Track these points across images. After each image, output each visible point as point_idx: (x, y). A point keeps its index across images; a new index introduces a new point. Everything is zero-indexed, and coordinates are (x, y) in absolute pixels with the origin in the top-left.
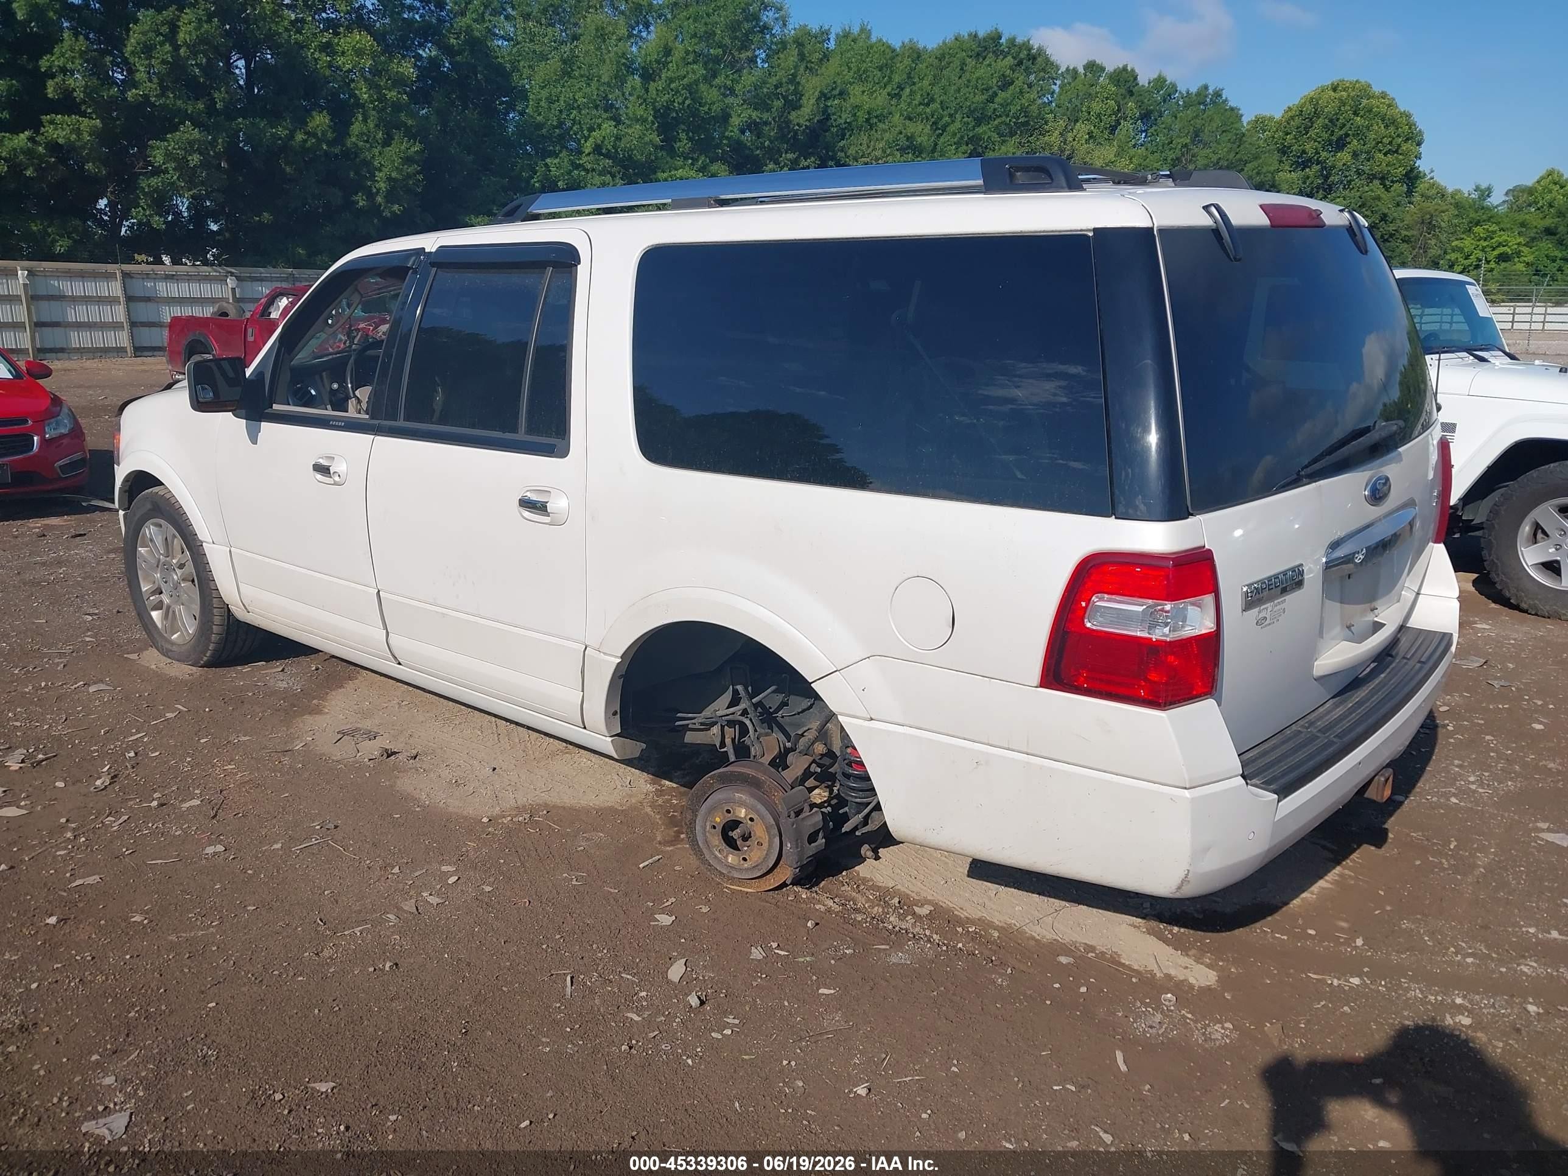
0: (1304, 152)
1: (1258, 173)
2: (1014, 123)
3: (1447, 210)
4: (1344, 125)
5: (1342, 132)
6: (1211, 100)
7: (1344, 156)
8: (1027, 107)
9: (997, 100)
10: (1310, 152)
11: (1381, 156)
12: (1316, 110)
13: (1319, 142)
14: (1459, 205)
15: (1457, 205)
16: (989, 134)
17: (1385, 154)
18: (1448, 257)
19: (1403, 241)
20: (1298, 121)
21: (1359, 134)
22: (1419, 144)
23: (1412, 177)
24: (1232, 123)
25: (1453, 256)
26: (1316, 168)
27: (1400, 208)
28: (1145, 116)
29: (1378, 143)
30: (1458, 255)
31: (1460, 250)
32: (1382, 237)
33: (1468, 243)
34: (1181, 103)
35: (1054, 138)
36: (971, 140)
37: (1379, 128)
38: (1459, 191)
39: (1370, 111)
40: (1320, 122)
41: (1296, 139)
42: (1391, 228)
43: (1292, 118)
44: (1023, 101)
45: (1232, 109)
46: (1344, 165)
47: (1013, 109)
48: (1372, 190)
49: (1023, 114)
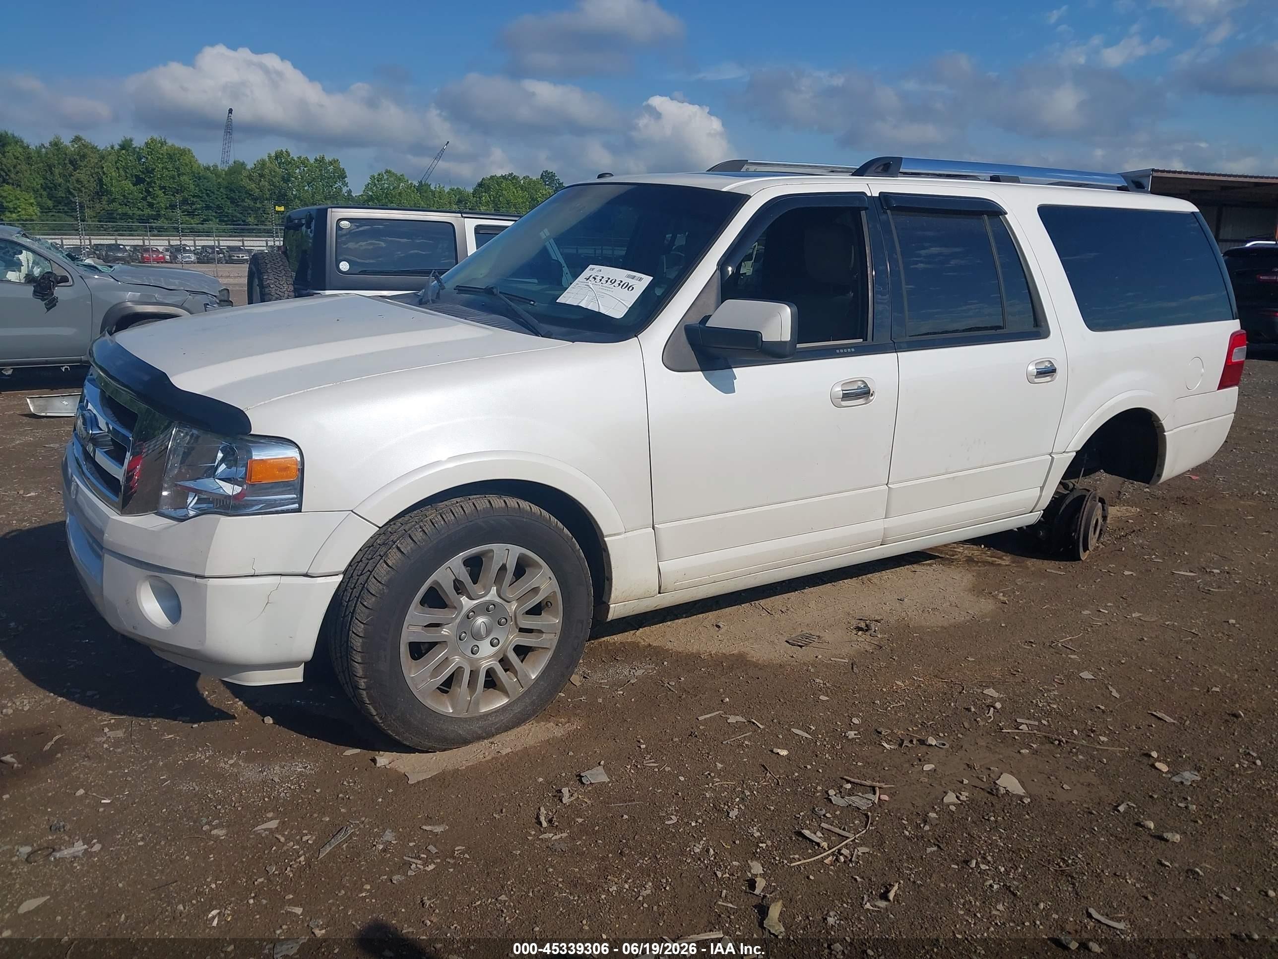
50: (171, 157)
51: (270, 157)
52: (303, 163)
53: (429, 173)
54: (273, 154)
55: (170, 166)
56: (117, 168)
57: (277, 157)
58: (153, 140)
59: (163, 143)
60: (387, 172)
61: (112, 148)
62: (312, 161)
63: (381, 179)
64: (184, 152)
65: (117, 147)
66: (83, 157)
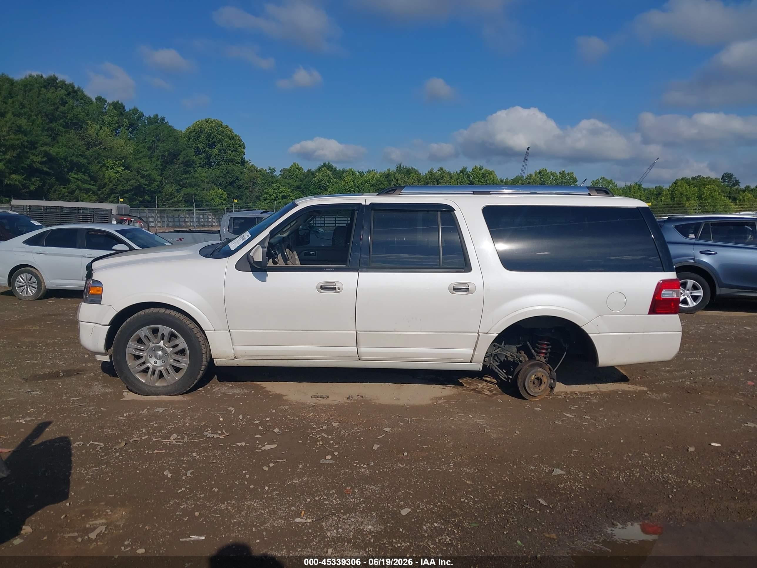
0: (198, 147)
1: (187, 156)
2: (71, 123)
3: (260, 177)
4: (214, 138)
5: (213, 141)
6: (160, 121)
7: (215, 151)
8: (77, 115)
9: (59, 110)
10: (201, 148)
11: (230, 152)
12: (201, 130)
13: (204, 144)
14: (264, 175)
15: (263, 175)
16: (58, 127)
17: (232, 152)
18: (263, 196)
19: (246, 189)
20: (194, 134)
21: (220, 141)
22: (244, 148)
23: (243, 162)
24: (173, 133)
25: (265, 196)
26: (204, 155)
27: (242, 175)
28: (131, 125)
29: (228, 146)
30: (267, 195)
31: (268, 193)
32: (237, 186)
33: (270, 190)
34: (146, 121)
35: (92, 132)
36: (48, 130)
37: (227, 139)
38: (263, 169)
39: (223, 133)
40: (203, 135)
41: (193, 141)
42: (241, 183)
43: (191, 132)
44: (74, 112)
45: (170, 126)
46: (216, 154)
47: (70, 116)
48: (230, 166)
49: (75, 119)
50: (484, 175)
51: (535, 172)
52: (552, 175)
53: (644, 177)
54: (538, 171)
55: (482, 180)
56: (457, 183)
57: (540, 172)
58: (476, 167)
59: (481, 168)
60: (601, 178)
61: (457, 172)
62: (558, 174)
63: (598, 183)
64: (491, 173)
65: (459, 172)
66: (442, 178)
